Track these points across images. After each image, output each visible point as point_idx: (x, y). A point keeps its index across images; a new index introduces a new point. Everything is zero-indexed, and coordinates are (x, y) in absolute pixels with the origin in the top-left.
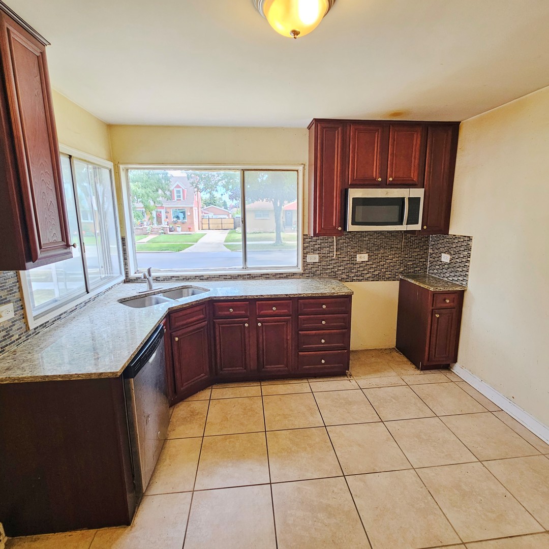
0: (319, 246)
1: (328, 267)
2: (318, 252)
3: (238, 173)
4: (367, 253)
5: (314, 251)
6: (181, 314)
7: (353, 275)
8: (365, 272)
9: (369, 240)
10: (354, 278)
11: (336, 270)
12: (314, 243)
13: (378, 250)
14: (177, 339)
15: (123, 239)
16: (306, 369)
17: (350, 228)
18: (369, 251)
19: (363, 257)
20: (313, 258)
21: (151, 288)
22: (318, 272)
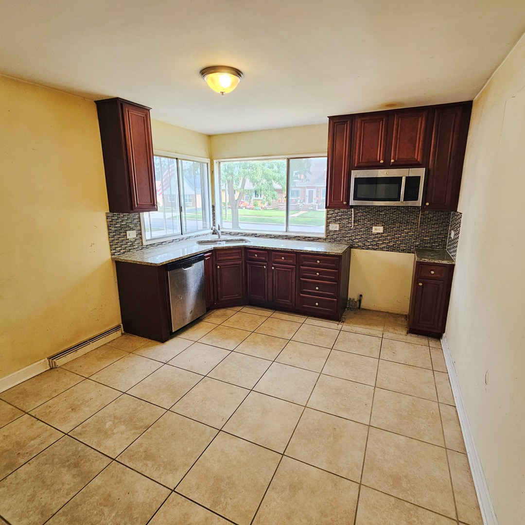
0: (340, 217)
1: (347, 235)
2: (338, 222)
3: (286, 161)
4: (382, 226)
5: (335, 221)
6: (222, 252)
7: (368, 244)
8: (380, 242)
9: (386, 214)
10: (370, 247)
11: (354, 238)
12: (336, 215)
13: (394, 223)
14: (218, 267)
15: (213, 207)
16: (305, 307)
17: (352, 202)
18: (384, 224)
19: (378, 229)
20: (335, 227)
21: (219, 237)
22: (339, 239)
